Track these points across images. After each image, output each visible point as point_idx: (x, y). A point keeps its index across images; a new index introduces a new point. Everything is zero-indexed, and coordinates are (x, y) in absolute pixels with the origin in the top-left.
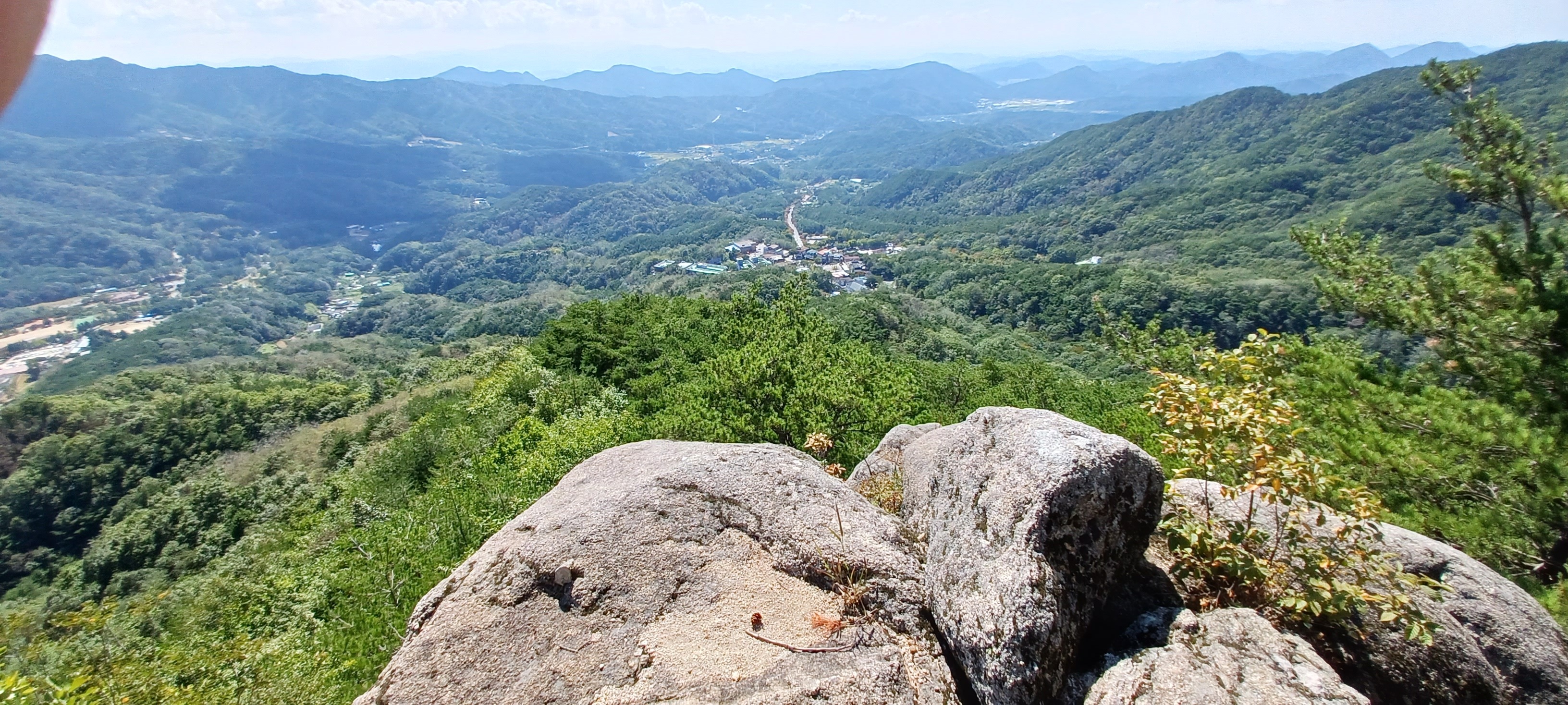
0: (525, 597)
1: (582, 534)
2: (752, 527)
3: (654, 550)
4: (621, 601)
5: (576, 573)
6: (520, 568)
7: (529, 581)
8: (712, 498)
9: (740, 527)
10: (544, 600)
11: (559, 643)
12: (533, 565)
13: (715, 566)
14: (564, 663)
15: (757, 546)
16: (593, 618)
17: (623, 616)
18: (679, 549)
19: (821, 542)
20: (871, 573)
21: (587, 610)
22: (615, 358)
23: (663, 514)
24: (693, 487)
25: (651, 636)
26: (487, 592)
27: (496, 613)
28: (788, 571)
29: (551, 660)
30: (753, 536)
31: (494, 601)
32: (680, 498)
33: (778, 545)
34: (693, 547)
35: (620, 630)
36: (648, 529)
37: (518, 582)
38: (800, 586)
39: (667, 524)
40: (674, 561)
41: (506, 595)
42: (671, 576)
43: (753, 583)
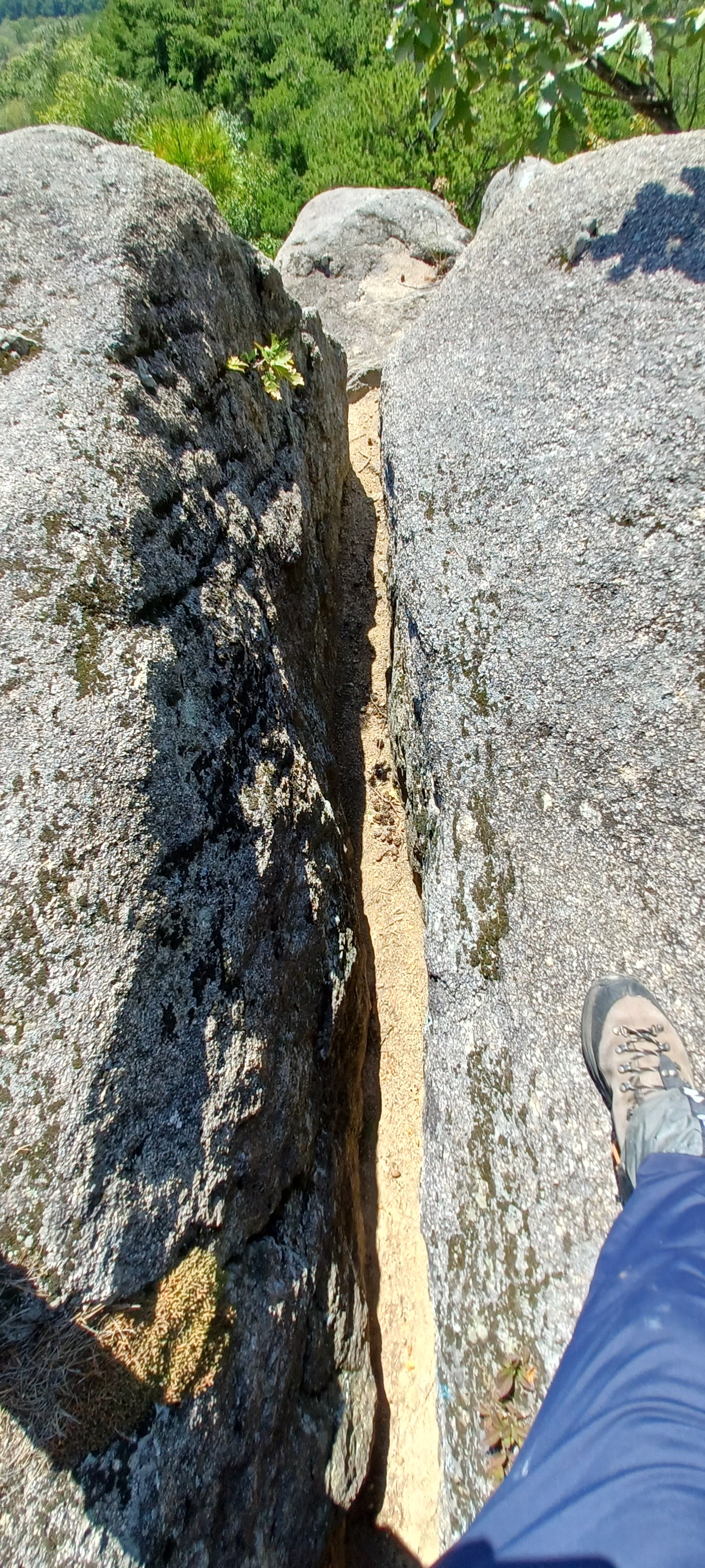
0: (311, 272)
1: (329, 241)
2: (402, 236)
3: (360, 248)
4: (350, 271)
5: (330, 260)
6: (304, 260)
7: (310, 265)
8: (383, 221)
9: (397, 237)
10: (319, 274)
11: (328, 288)
12: (311, 257)
13: (386, 256)
14: (333, 295)
15: (403, 246)
16: (340, 279)
17: (351, 277)
18: (370, 248)
19: (431, 241)
20: (449, 255)
21: (337, 276)
22: (216, 55)
23: (362, 230)
24: (374, 215)
25: (363, 284)
26: (294, 271)
27: (300, 280)
28: (417, 258)
29: (327, 294)
30: (402, 241)
31: (298, 275)
32: (368, 221)
33: (413, 245)
34: (376, 247)
35: (351, 283)
36: (355, 238)
37: (306, 266)
38: (421, 264)
39: (364, 236)
40: (369, 254)
41: (302, 271)
42: (368, 260)
43: (401, 263)
